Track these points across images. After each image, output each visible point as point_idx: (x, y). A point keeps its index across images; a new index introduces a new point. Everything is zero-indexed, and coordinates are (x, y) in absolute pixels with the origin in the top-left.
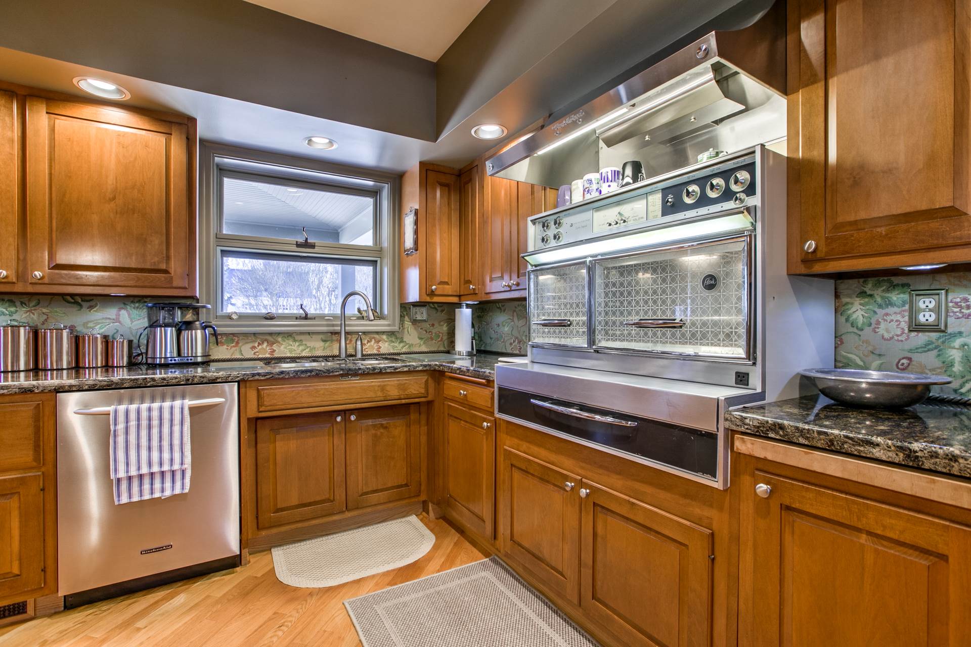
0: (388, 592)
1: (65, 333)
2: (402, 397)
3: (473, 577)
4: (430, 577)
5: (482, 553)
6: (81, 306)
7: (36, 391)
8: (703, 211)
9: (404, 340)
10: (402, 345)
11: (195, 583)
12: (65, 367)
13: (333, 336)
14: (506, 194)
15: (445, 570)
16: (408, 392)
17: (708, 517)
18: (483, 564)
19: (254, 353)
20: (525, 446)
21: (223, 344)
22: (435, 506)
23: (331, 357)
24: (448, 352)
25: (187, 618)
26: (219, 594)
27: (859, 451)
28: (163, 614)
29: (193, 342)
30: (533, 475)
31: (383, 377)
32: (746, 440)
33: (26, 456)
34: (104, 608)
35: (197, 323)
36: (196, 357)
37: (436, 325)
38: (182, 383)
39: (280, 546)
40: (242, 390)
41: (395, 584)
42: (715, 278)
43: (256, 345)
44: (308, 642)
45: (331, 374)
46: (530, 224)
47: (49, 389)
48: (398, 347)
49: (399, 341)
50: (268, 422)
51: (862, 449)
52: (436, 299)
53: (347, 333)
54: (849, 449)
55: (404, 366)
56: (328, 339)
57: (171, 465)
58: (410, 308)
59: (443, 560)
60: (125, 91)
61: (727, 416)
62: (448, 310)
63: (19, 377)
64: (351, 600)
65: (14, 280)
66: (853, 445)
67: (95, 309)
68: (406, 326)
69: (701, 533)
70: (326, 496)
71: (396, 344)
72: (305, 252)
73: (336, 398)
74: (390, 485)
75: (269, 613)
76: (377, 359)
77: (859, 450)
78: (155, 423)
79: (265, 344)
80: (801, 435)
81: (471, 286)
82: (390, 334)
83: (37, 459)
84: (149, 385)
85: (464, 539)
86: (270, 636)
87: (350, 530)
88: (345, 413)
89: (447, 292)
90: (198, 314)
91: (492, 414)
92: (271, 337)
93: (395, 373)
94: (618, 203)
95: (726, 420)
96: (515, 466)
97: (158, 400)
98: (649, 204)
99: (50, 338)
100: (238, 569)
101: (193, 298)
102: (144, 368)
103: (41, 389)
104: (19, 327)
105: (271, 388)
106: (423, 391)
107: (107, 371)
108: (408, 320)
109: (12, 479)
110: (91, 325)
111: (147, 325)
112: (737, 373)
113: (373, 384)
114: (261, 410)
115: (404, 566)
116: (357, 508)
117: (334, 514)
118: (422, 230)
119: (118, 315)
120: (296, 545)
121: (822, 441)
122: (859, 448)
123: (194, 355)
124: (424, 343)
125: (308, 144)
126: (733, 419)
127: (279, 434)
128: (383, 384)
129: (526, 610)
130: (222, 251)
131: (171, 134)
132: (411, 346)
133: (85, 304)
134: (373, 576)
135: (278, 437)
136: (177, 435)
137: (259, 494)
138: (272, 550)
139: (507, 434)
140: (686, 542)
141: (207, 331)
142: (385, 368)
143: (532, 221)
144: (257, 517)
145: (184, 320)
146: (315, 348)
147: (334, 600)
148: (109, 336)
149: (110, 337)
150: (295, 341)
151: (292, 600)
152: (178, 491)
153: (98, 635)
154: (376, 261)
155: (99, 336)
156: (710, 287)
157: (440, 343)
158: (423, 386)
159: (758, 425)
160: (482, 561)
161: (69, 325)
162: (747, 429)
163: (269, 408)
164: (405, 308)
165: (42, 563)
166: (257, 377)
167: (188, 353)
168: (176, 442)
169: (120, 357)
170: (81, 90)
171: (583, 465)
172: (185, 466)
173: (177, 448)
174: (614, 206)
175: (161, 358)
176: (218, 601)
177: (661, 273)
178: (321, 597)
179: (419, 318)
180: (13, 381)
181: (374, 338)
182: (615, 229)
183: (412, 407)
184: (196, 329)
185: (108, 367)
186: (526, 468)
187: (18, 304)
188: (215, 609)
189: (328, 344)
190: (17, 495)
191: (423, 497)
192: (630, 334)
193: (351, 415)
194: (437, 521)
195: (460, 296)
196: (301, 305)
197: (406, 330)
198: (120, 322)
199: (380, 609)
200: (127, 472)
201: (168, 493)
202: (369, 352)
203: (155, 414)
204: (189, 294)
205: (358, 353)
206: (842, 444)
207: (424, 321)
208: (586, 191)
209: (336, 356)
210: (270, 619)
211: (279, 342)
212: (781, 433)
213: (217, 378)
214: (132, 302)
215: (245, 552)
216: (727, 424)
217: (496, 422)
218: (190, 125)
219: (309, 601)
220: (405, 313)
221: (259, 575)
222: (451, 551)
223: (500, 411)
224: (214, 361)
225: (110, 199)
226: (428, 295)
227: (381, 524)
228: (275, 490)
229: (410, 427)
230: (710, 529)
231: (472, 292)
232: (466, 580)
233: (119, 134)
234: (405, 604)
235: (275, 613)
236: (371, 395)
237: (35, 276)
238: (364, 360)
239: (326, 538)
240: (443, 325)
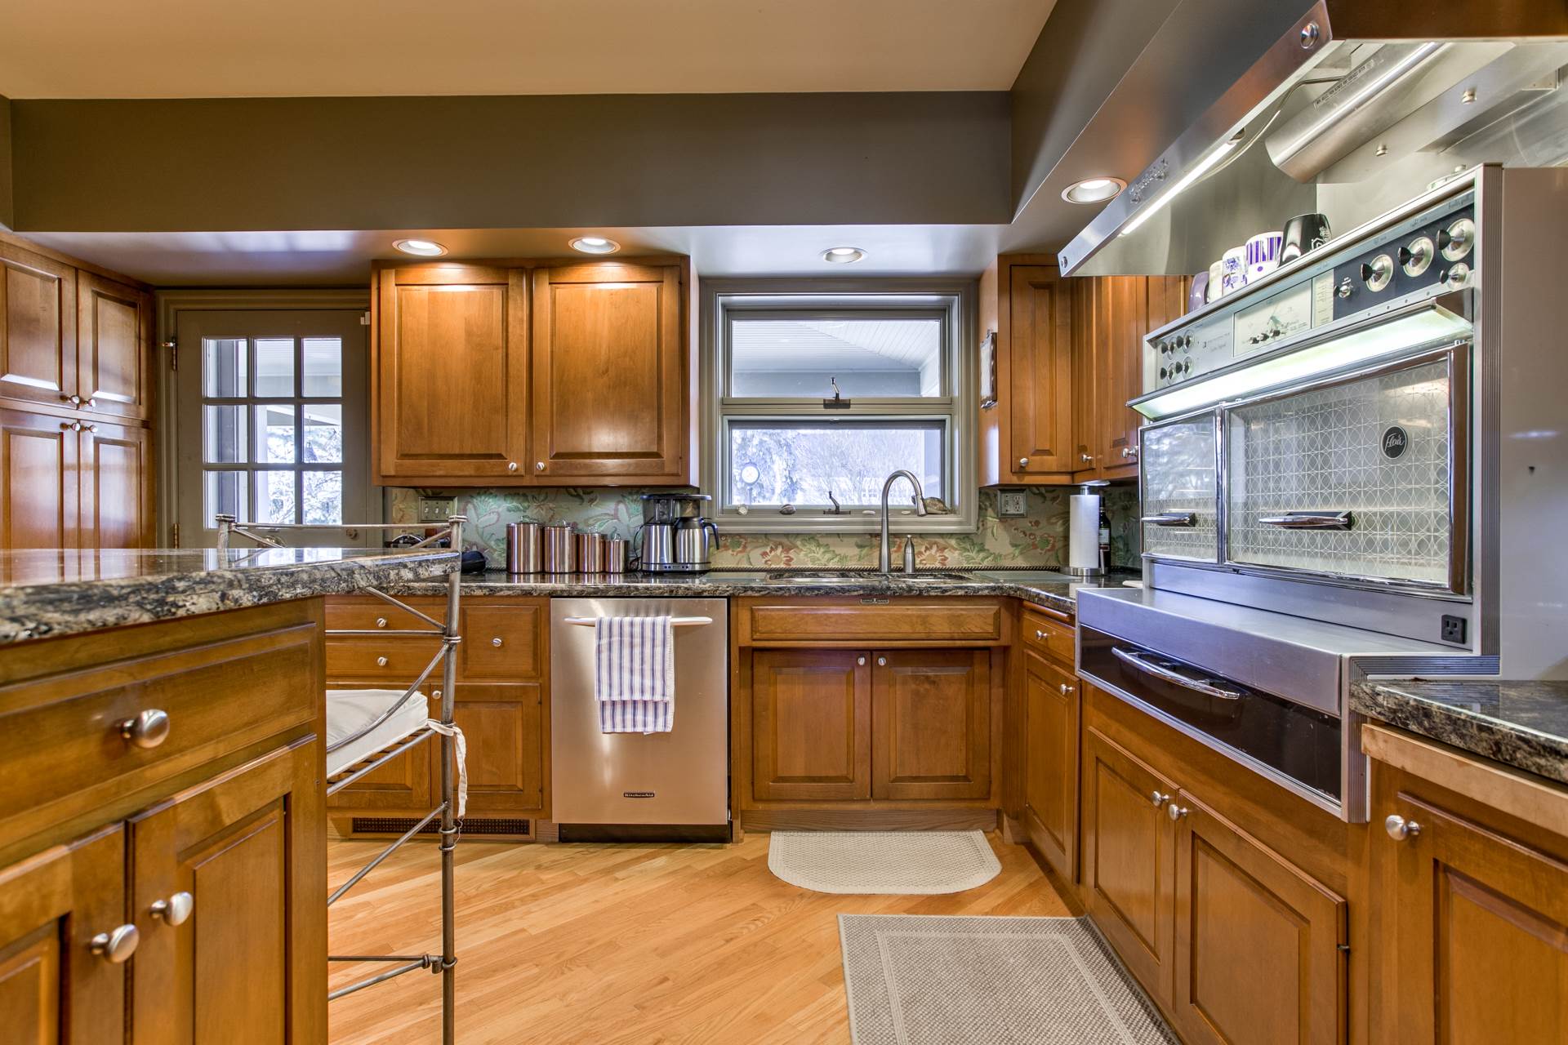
0: (901, 920)
1: (567, 530)
2: (956, 636)
3: (1038, 936)
4: (968, 917)
5: (1069, 909)
6: (582, 499)
7: (535, 594)
8: (1398, 303)
9: (986, 547)
10: (982, 555)
11: (679, 849)
12: (567, 571)
13: (874, 539)
14: (1131, 293)
15: (997, 915)
16: (965, 629)
17: (1341, 875)
18: (1063, 924)
19: (766, 562)
20: (1115, 726)
21: (726, 547)
22: (1014, 823)
23: (866, 570)
24: (1057, 570)
25: (663, 883)
26: (700, 867)
27: (1539, 767)
28: (641, 872)
29: (691, 542)
30: (1121, 777)
31: (925, 602)
32: (1376, 733)
33: (525, 664)
34: (592, 850)
35: (695, 519)
36: (694, 564)
37: (1043, 523)
38: (666, 595)
39: (783, 830)
40: (733, 609)
41: (916, 913)
42: (1402, 435)
43: (768, 550)
44: (780, 945)
45: (847, 594)
46: (1147, 346)
47: (544, 592)
48: (976, 559)
49: (976, 549)
50: (767, 656)
51: (1542, 762)
52: (1028, 480)
53: (893, 536)
54: (1524, 761)
55: (957, 588)
56: (865, 544)
57: (653, 694)
58: (996, 496)
59: (1000, 901)
60: (615, 243)
61: (1354, 688)
62: (1059, 497)
63: (529, 579)
64: (849, 915)
65: (523, 473)
66: (1530, 753)
67: (595, 503)
68: (989, 524)
69: (1327, 899)
70: (842, 771)
71: (973, 554)
72: (836, 414)
73: (854, 629)
74: (939, 774)
75: (747, 902)
76: (935, 577)
77: (1539, 764)
78: (637, 641)
79: (780, 549)
80: (1454, 730)
81: (1085, 456)
82: (962, 537)
83: (535, 669)
84: (632, 594)
85: (1048, 881)
86: (741, 926)
87: (880, 831)
88: (872, 654)
89: (1048, 468)
90: (699, 507)
91: (1072, 669)
92: (787, 540)
93: (943, 597)
94: (1271, 300)
95: (1352, 695)
96: (1101, 761)
97: (643, 614)
98: (1317, 297)
99: (554, 534)
100: (728, 845)
101: (688, 486)
102: (640, 575)
103: (538, 592)
104: (528, 524)
105: (767, 609)
106: (990, 629)
107: (604, 577)
108: (993, 514)
109: (517, 686)
110: (591, 522)
111: (642, 523)
112: (1444, 617)
113: (909, 612)
114: (755, 637)
115: (937, 895)
116: (887, 799)
117: (853, 801)
118: (1004, 366)
119: (616, 510)
120: (803, 834)
121: (1484, 744)
122: (1538, 760)
123: (691, 562)
124: (1021, 553)
125: (827, 259)
126: (1361, 695)
127: (780, 674)
128: (923, 613)
129: (1105, 1004)
130: (729, 421)
131: (662, 282)
132: (997, 557)
133: (586, 498)
134: (889, 896)
135: (779, 677)
136: (658, 658)
137: (755, 752)
138: (773, 833)
139: (1094, 706)
140: (1308, 916)
141: (706, 530)
142: (927, 589)
143: (1150, 341)
144: (753, 783)
145: (684, 516)
146: (846, 557)
147: (827, 910)
148: (606, 535)
149: (609, 537)
150: (819, 545)
151: (778, 896)
152: (660, 729)
153: (581, 873)
154: (944, 421)
155: (597, 535)
156: (1394, 451)
157: (1050, 553)
158: (990, 621)
159: (1394, 707)
160: (1062, 918)
161: (572, 522)
162: (1380, 713)
163: (765, 636)
164: (987, 494)
165: (540, 784)
166: (749, 593)
167: (685, 559)
168: (658, 667)
169: (617, 563)
170: (576, 251)
171: (1183, 765)
172: (667, 699)
173: (658, 674)
174: (1264, 307)
175: (655, 564)
176: (697, 875)
177: (1322, 427)
178: (814, 902)
179: (1012, 510)
180: (525, 582)
181: (935, 543)
182: (1263, 348)
183: (977, 655)
184: (694, 528)
185: (605, 573)
186: (1113, 765)
187: (530, 498)
188: (692, 882)
189: (865, 551)
190: (520, 705)
191: (994, 803)
192: (1276, 540)
193: (880, 657)
194: (1015, 846)
195: (1072, 473)
196: (830, 493)
197: (989, 531)
198: (618, 519)
199: (881, 938)
200: (610, 695)
201: (650, 729)
202: (928, 566)
203: (637, 630)
204: (681, 482)
205: (907, 567)
206: (1514, 752)
207: (1022, 516)
208: (1227, 280)
209: (876, 570)
210: (746, 909)
211: (797, 547)
212: (1426, 723)
213: (704, 591)
214: (631, 494)
215: (737, 824)
216: (1354, 703)
217: (1081, 685)
218: (683, 265)
219: (797, 902)
220: (987, 504)
221: (749, 858)
222: (1019, 893)
223: (1084, 666)
224: (716, 570)
225: (603, 372)
226: (1014, 473)
227: (927, 833)
228: (775, 750)
229: (973, 686)
230: (1342, 897)
231: (1087, 466)
232: (1023, 936)
233: (612, 293)
234: (918, 941)
235: (754, 904)
236: (906, 628)
237: (539, 467)
238: (916, 578)
239: (844, 834)
240: (1056, 523)
